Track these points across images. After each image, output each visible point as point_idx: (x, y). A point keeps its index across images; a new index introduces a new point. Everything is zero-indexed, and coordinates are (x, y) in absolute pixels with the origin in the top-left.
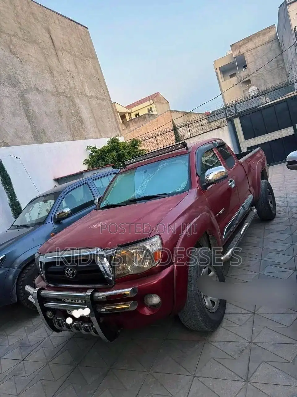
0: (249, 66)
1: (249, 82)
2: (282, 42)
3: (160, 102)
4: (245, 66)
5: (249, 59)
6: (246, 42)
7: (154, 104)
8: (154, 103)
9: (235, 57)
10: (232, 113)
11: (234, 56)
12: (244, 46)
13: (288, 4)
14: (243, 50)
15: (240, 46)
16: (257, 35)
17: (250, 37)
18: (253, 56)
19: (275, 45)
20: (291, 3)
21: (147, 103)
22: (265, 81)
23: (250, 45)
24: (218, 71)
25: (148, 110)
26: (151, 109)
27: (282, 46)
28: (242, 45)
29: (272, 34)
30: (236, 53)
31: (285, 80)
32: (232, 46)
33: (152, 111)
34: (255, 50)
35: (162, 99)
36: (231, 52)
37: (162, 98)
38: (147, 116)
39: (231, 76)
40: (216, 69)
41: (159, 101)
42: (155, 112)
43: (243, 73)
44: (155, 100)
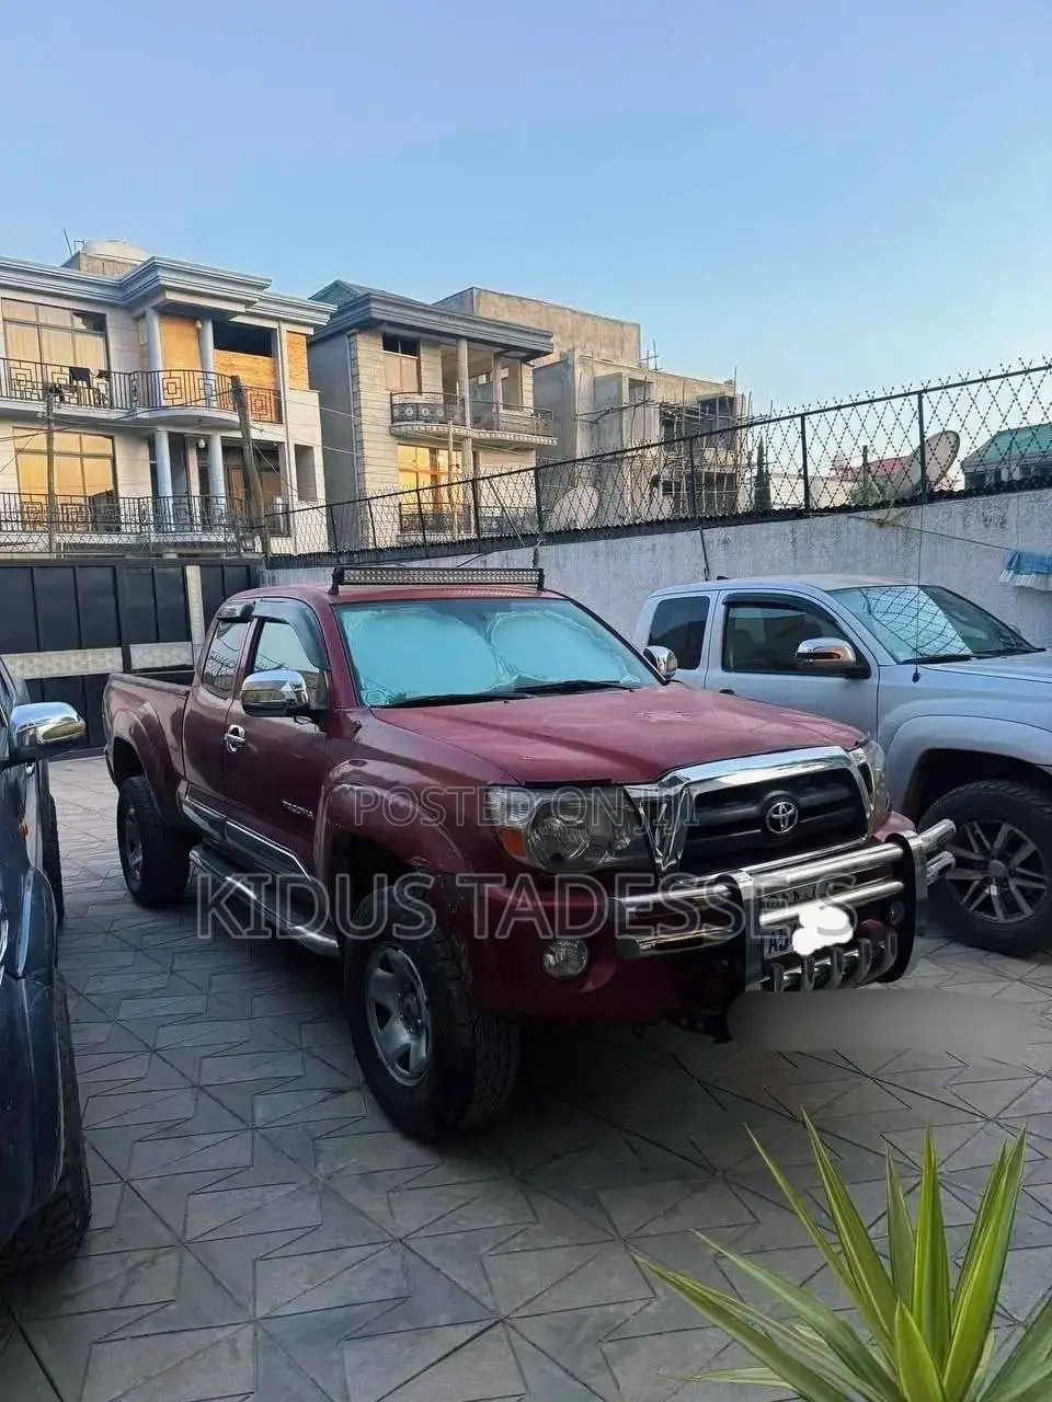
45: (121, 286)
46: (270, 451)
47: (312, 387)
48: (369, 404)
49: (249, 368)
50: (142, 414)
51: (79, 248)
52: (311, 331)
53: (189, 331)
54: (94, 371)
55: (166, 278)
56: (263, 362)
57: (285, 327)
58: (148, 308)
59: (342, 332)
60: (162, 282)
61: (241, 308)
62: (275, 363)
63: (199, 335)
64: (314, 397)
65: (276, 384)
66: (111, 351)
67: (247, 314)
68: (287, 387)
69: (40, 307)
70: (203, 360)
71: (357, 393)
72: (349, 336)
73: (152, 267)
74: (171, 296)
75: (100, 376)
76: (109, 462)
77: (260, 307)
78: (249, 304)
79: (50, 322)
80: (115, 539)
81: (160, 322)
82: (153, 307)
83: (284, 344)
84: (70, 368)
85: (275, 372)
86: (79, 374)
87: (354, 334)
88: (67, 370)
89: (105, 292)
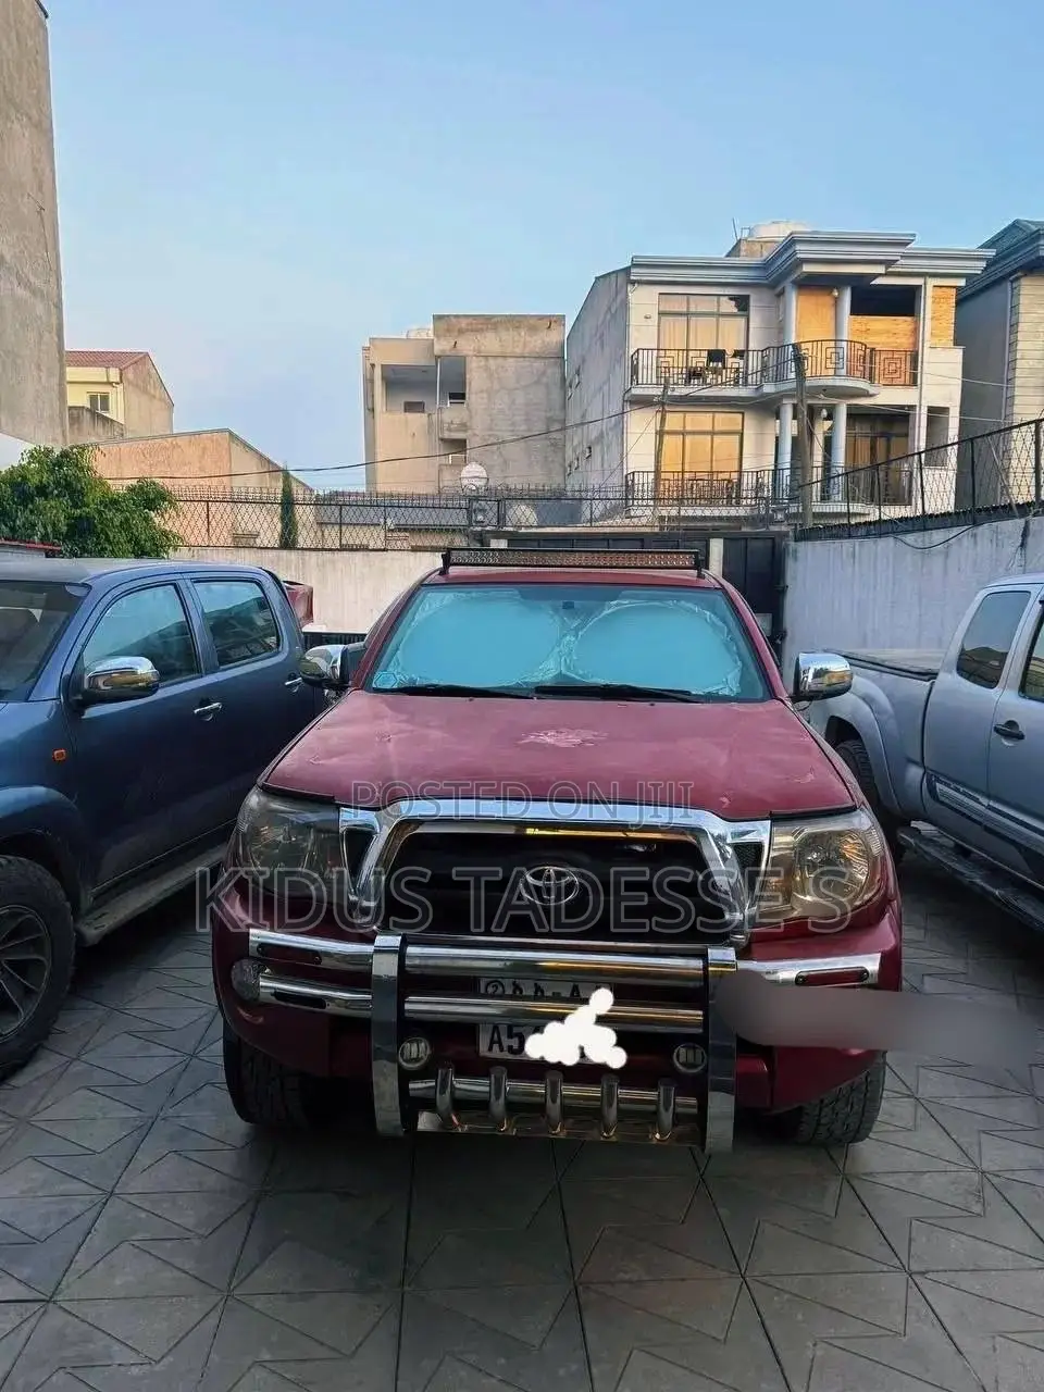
0: (471, 397)
1: (459, 445)
2: (578, 373)
3: (145, 391)
4: (458, 396)
5: (476, 380)
6: (480, 326)
7: (120, 387)
8: (122, 382)
9: (439, 357)
10: (487, 522)
11: (437, 349)
12: (471, 336)
13: (633, 282)
14: (467, 346)
15: (461, 332)
16: (515, 322)
17: (496, 319)
18: (491, 376)
19: (553, 373)
20: (640, 283)
21: (96, 374)
22: (505, 462)
23: (490, 342)
24: (378, 372)
25: (93, 399)
26: (105, 399)
27: (574, 386)
28: (467, 330)
29: (554, 337)
30: (441, 346)
31: (556, 481)
32: (437, 318)
33: (106, 408)
34: (500, 360)
35: (152, 382)
36: (432, 336)
37: (155, 377)
38: (87, 416)
39: (410, 407)
40: (373, 366)
41: (140, 383)
42: (116, 412)
43: (451, 413)
44: (130, 374)
45: (765, 266)
46: (899, 418)
47: (957, 343)
48: (1028, 354)
49: (885, 331)
50: (768, 388)
51: (745, 234)
52: (962, 283)
53: (827, 300)
54: (730, 352)
55: (802, 251)
56: (902, 323)
57: (932, 282)
58: (787, 284)
59: (1003, 279)
60: (798, 256)
61: (881, 269)
62: (917, 323)
63: (837, 301)
64: (957, 354)
65: (915, 344)
66: (751, 330)
67: (887, 274)
68: (927, 345)
69: (691, 297)
70: (837, 328)
71: (1013, 344)
72: (1012, 282)
73: (792, 241)
74: (807, 268)
75: (734, 356)
76: (737, 437)
77: (904, 265)
78: (888, 263)
79: (699, 310)
80: (733, 512)
81: (799, 294)
82: (794, 282)
83: (929, 301)
84: (709, 351)
85: (915, 331)
86: (716, 356)
87: (1017, 279)
88: (705, 354)
89: (751, 273)
